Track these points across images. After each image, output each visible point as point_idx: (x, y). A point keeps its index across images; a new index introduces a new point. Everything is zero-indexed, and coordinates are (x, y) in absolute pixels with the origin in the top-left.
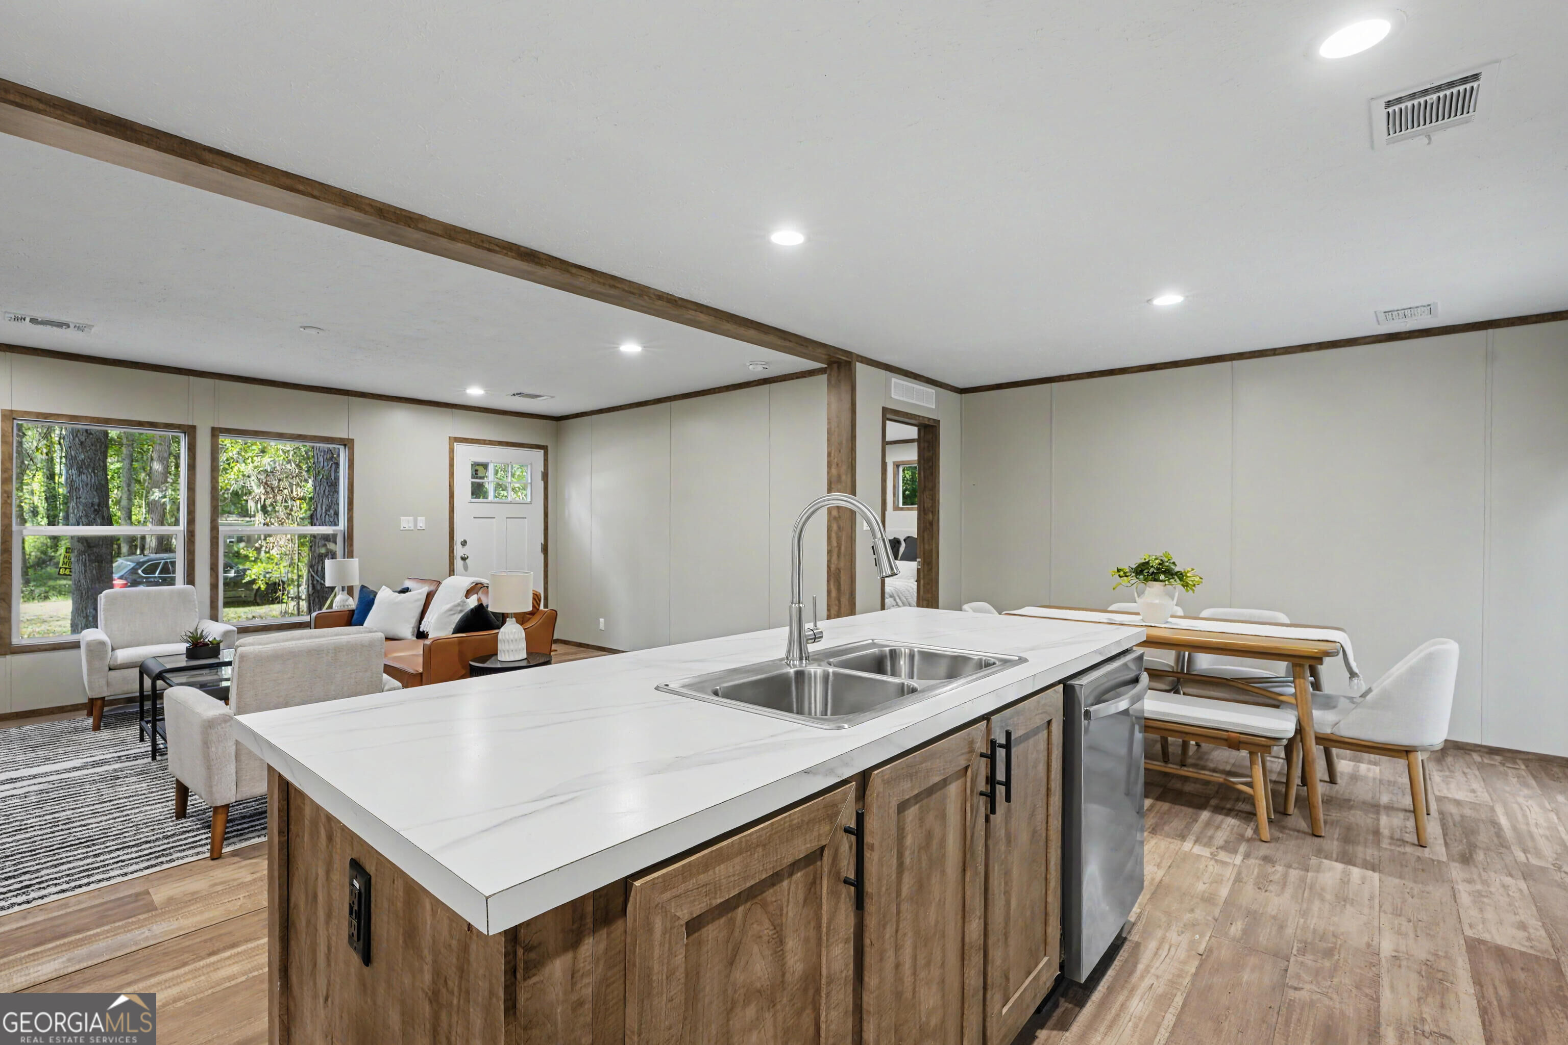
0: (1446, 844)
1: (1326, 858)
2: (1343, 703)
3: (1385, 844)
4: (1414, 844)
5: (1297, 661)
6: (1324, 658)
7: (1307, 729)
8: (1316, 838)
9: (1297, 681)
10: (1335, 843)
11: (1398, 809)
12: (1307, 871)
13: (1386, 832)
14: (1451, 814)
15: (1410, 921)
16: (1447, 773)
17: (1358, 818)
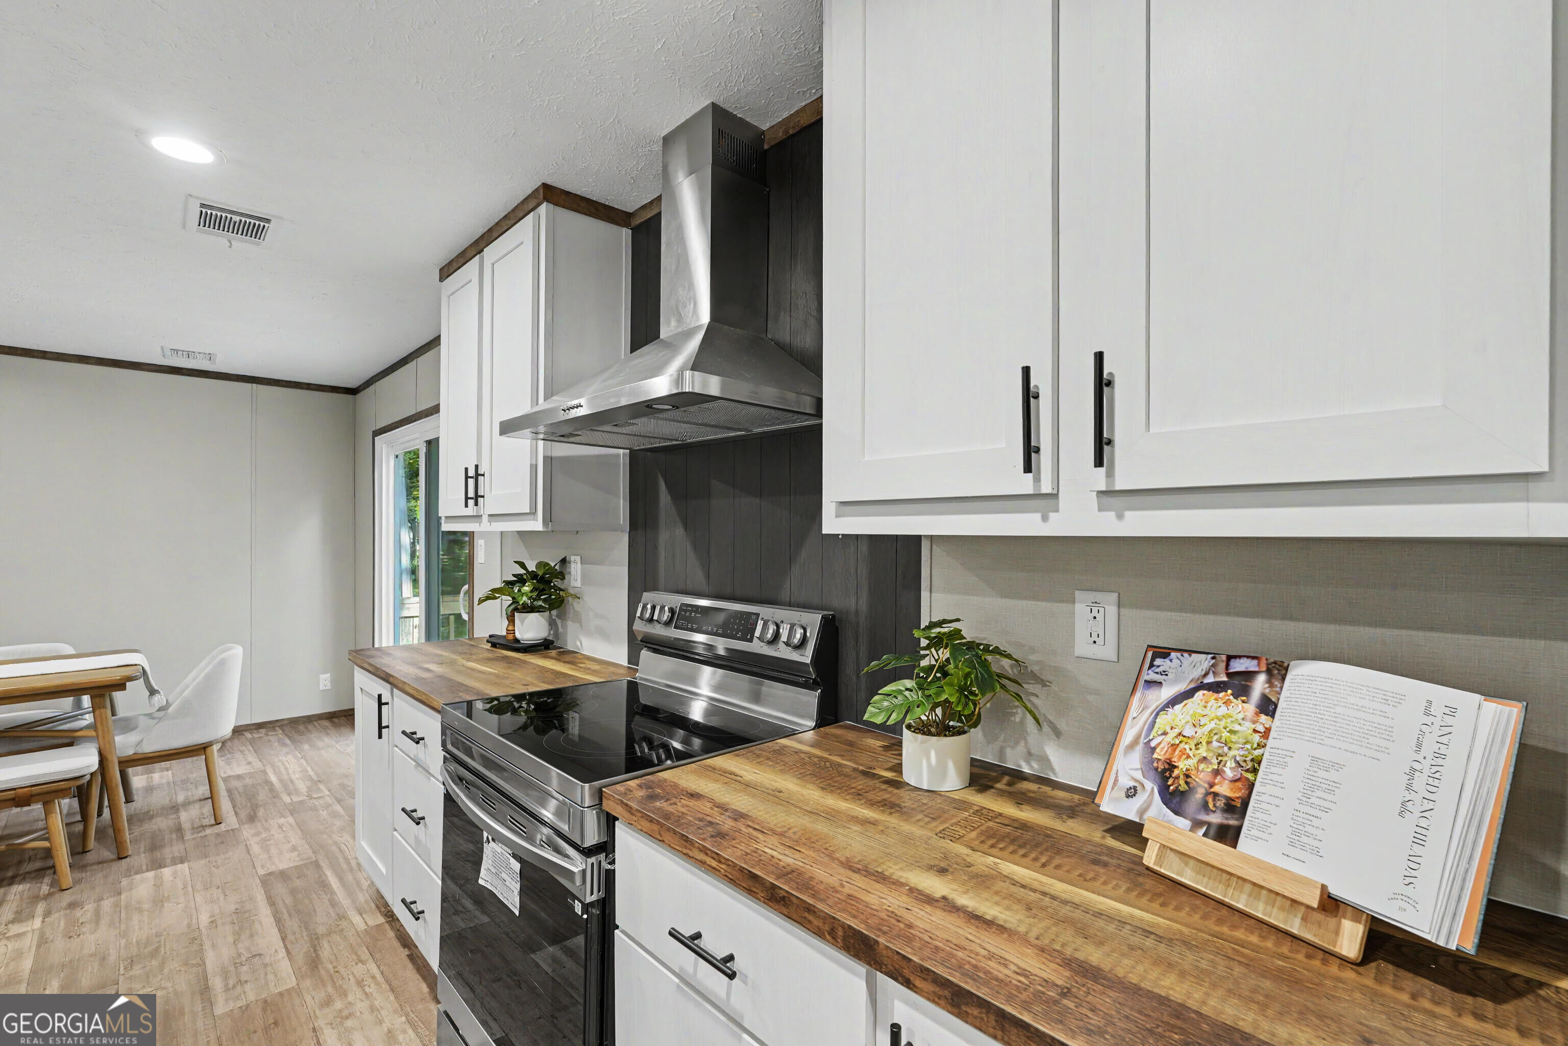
0: (236, 813)
1: (136, 873)
2: (143, 722)
3: (188, 836)
4: (212, 825)
5: (96, 692)
6: (127, 683)
7: (110, 758)
8: (123, 860)
9: (97, 712)
10: (143, 855)
11: (194, 802)
12: (120, 894)
13: (186, 826)
14: (236, 788)
15: (218, 887)
16: (229, 756)
17: (162, 823)
